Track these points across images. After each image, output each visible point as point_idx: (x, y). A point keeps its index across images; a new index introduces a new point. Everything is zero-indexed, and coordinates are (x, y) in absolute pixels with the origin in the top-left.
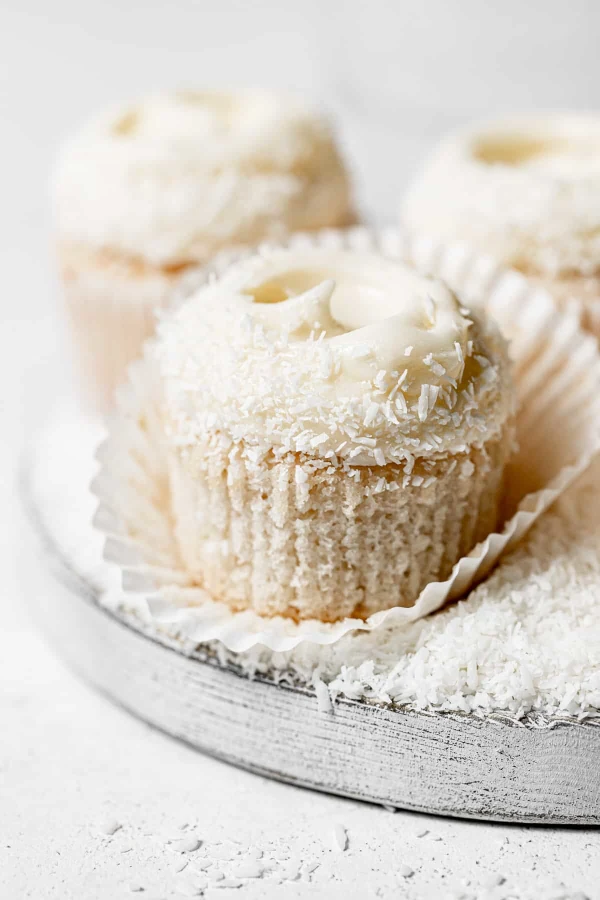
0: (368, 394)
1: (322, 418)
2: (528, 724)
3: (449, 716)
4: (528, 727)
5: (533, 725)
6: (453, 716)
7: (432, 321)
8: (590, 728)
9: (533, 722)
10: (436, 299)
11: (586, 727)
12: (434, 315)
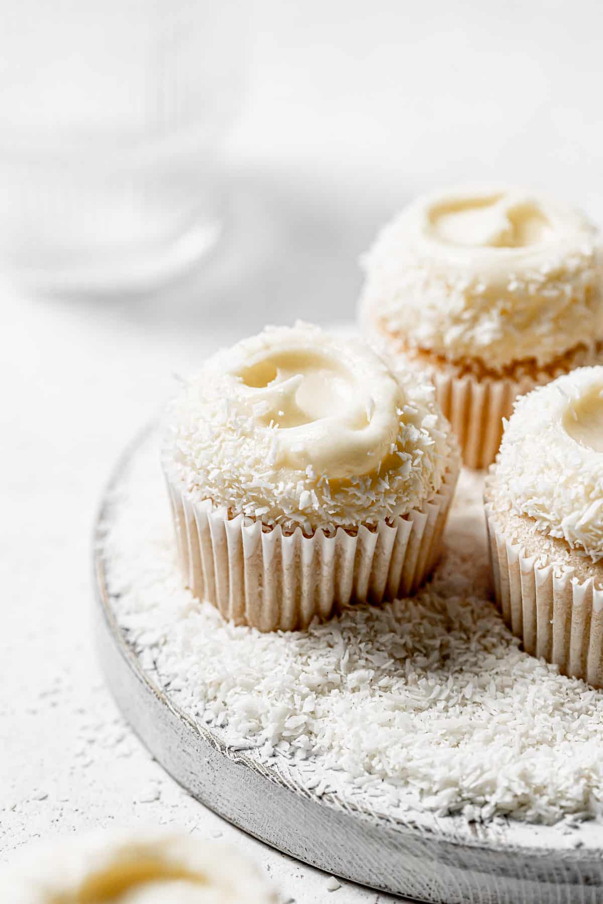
0: (302, 482)
1: (264, 496)
2: (224, 752)
3: (184, 720)
4: (223, 754)
5: (227, 754)
6: (186, 722)
7: (369, 419)
8: (259, 774)
9: (227, 752)
10: (376, 400)
11: (256, 772)
12: (371, 414)
